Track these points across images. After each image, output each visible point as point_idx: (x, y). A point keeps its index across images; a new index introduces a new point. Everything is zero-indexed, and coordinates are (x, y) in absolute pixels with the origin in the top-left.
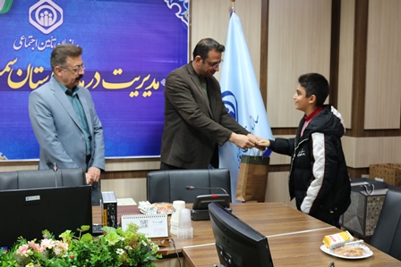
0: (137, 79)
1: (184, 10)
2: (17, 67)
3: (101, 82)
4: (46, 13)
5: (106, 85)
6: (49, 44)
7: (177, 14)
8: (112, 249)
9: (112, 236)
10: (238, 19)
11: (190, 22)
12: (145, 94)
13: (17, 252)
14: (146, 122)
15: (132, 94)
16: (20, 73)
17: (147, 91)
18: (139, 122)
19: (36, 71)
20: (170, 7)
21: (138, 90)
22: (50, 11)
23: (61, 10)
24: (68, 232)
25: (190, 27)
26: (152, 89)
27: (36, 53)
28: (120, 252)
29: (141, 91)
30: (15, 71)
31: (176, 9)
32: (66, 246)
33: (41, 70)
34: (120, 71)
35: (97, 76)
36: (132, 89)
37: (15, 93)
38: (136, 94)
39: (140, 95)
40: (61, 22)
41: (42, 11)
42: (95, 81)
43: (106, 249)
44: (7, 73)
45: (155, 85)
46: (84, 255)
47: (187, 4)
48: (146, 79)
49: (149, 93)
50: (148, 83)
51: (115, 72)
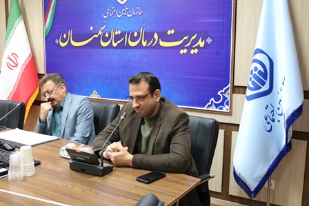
0: (186, 38)
2: (105, 31)
3: (158, 41)
5: (163, 44)
6: (124, 12)
12: (192, 52)
14: (193, 77)
15: (182, 52)
16: (107, 35)
17: (194, 49)
18: (187, 77)
19: (116, 33)
21: (186, 48)
26: (198, 47)
27: (116, 20)
29: (189, 48)
30: (105, 34)
33: (119, 32)
34: (173, 32)
35: (156, 36)
36: (182, 46)
37: (105, 50)
38: (185, 51)
39: (189, 52)
42: (154, 40)
44: (100, 35)
45: (201, 44)
48: (194, 37)
49: (196, 51)
50: (196, 41)
51: (169, 33)
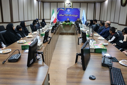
3: (73, 15)
8: (71, 23)
25: (80, 11)
44: (66, 15)
47: (80, 9)
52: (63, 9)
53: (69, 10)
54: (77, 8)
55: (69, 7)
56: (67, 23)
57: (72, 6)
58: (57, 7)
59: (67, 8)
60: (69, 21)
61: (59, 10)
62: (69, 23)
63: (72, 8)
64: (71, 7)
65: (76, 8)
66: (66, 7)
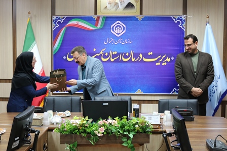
0: (159, 57)
1: (183, 23)
2: (105, 52)
3: (142, 58)
4: (118, 27)
5: (145, 60)
6: (119, 41)
7: (179, 25)
8: (134, 125)
9: (134, 120)
10: (210, 27)
11: (186, 29)
12: (163, 64)
13: (99, 123)
15: (157, 64)
16: (107, 54)
17: (164, 62)
19: (114, 53)
20: (176, 22)
22: (120, 27)
23: (125, 26)
24: (118, 117)
25: (186, 31)
26: (167, 62)
27: (114, 45)
28: (137, 126)
29: (161, 62)
30: (105, 54)
31: (179, 23)
32: (116, 122)
33: (116, 53)
34: (151, 53)
35: (141, 55)
36: (157, 61)
38: (159, 64)
39: (161, 64)
40: (125, 31)
41: (117, 27)
42: (140, 58)
43: (131, 124)
44: (101, 54)
45: (168, 60)
46: (123, 126)
47: (184, 20)
48: (164, 57)
49: (165, 64)
51: (149, 54)
52: (88, 19)
53: (118, 30)
54: (167, 13)
55: (121, 11)
56: (100, 128)
57: (137, 5)
58: (53, 13)
59: (107, 19)
60: (121, 109)
61: (61, 25)
62: (114, 123)
63: (140, 17)
64: (134, 13)
65: (159, 13)
66: (102, 12)
